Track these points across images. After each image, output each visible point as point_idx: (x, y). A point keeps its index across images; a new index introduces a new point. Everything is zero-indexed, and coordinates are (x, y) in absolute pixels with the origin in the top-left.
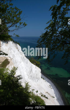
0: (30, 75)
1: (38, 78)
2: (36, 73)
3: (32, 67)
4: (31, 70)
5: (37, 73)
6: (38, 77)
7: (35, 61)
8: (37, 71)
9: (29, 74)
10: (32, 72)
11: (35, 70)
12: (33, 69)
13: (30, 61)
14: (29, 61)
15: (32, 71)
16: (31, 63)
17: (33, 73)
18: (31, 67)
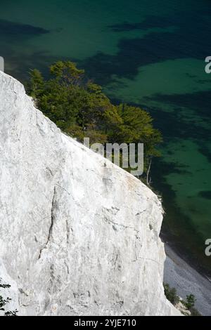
0: (39, 266)
1: (125, 294)
2: (103, 246)
3: (66, 171)
4: (55, 205)
5: (116, 239)
6: (135, 290)
7: (98, 99)
8: (119, 218)
9: (24, 253)
10: (59, 224)
11: (93, 211)
12: (77, 192)
13: (40, 106)
14: (26, 104)
15: (59, 214)
16: (46, 122)
17: (79, 236)
18: (49, 173)
